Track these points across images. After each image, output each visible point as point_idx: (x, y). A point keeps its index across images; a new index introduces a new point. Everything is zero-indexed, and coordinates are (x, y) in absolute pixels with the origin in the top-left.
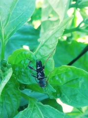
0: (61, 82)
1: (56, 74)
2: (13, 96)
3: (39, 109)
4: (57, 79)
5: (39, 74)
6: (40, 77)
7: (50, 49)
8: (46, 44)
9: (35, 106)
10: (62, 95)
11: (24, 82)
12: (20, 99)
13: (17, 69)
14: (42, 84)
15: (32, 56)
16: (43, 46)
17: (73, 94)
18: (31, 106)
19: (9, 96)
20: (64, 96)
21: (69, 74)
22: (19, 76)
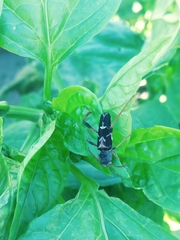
0: (152, 156)
1: (142, 139)
2: (53, 173)
3: (98, 204)
4: (145, 149)
5: (102, 139)
6: (102, 146)
7: (126, 94)
8: (119, 83)
9: (91, 196)
10: (149, 184)
11: (75, 149)
12: (65, 179)
13: (68, 122)
14: (104, 159)
15: (94, 103)
16: (114, 85)
17: (174, 183)
18: (82, 196)
19: (45, 172)
20: (152, 185)
21: (170, 142)
22: (70, 137)
